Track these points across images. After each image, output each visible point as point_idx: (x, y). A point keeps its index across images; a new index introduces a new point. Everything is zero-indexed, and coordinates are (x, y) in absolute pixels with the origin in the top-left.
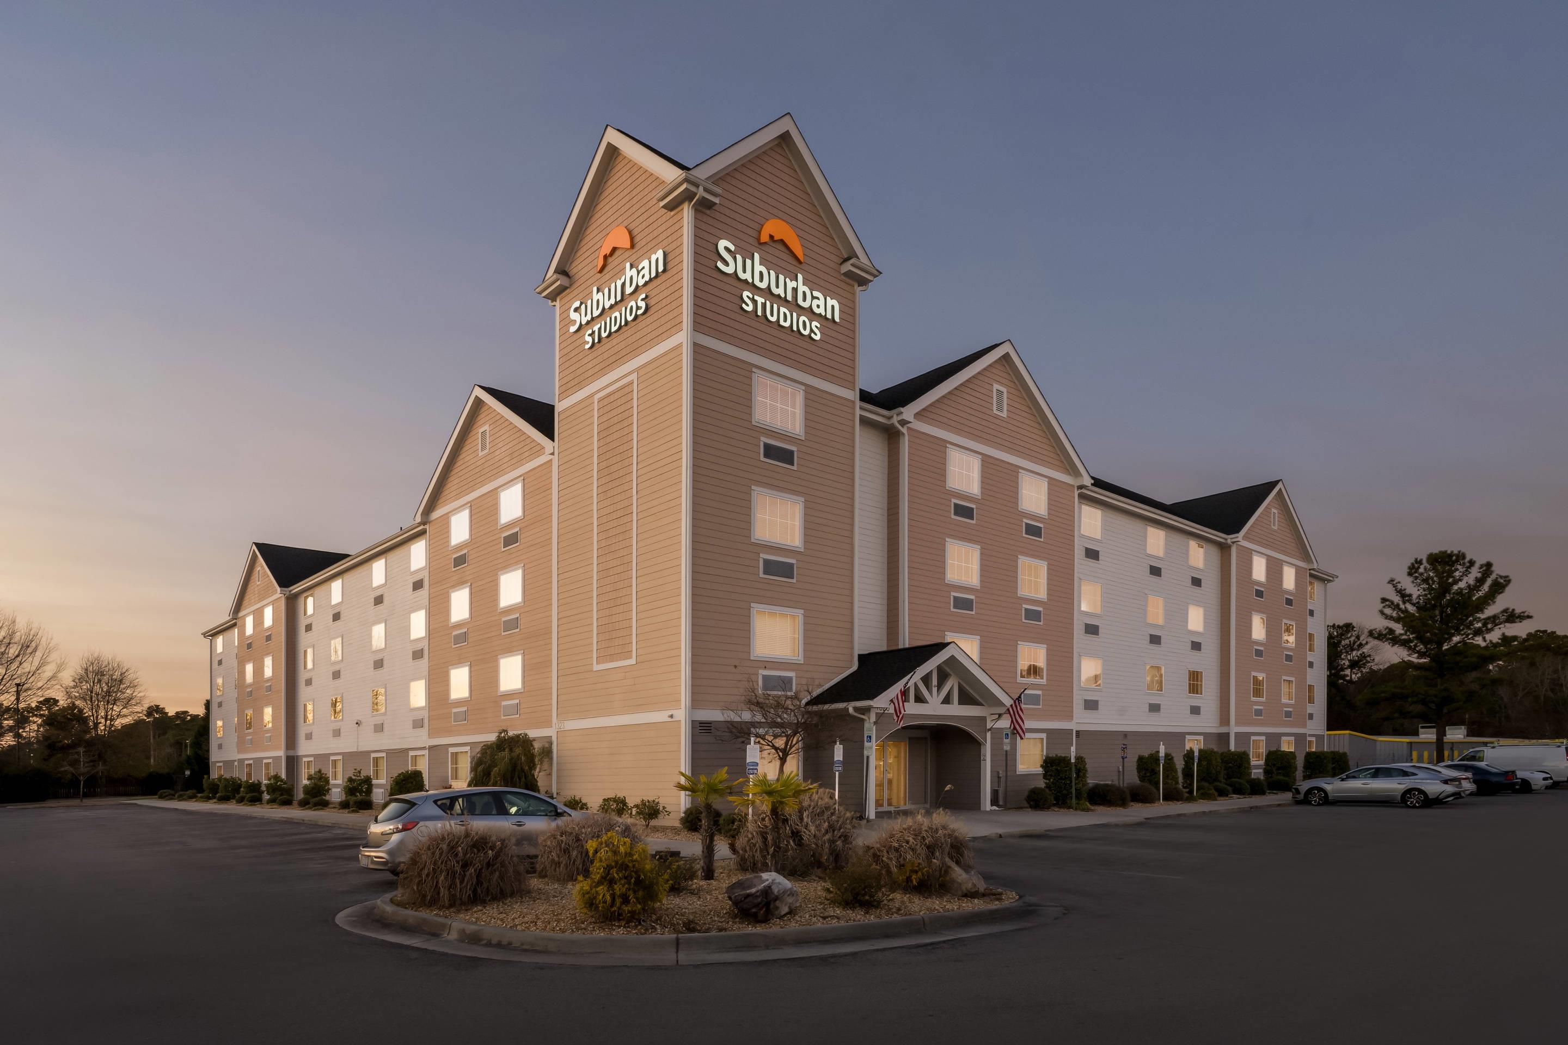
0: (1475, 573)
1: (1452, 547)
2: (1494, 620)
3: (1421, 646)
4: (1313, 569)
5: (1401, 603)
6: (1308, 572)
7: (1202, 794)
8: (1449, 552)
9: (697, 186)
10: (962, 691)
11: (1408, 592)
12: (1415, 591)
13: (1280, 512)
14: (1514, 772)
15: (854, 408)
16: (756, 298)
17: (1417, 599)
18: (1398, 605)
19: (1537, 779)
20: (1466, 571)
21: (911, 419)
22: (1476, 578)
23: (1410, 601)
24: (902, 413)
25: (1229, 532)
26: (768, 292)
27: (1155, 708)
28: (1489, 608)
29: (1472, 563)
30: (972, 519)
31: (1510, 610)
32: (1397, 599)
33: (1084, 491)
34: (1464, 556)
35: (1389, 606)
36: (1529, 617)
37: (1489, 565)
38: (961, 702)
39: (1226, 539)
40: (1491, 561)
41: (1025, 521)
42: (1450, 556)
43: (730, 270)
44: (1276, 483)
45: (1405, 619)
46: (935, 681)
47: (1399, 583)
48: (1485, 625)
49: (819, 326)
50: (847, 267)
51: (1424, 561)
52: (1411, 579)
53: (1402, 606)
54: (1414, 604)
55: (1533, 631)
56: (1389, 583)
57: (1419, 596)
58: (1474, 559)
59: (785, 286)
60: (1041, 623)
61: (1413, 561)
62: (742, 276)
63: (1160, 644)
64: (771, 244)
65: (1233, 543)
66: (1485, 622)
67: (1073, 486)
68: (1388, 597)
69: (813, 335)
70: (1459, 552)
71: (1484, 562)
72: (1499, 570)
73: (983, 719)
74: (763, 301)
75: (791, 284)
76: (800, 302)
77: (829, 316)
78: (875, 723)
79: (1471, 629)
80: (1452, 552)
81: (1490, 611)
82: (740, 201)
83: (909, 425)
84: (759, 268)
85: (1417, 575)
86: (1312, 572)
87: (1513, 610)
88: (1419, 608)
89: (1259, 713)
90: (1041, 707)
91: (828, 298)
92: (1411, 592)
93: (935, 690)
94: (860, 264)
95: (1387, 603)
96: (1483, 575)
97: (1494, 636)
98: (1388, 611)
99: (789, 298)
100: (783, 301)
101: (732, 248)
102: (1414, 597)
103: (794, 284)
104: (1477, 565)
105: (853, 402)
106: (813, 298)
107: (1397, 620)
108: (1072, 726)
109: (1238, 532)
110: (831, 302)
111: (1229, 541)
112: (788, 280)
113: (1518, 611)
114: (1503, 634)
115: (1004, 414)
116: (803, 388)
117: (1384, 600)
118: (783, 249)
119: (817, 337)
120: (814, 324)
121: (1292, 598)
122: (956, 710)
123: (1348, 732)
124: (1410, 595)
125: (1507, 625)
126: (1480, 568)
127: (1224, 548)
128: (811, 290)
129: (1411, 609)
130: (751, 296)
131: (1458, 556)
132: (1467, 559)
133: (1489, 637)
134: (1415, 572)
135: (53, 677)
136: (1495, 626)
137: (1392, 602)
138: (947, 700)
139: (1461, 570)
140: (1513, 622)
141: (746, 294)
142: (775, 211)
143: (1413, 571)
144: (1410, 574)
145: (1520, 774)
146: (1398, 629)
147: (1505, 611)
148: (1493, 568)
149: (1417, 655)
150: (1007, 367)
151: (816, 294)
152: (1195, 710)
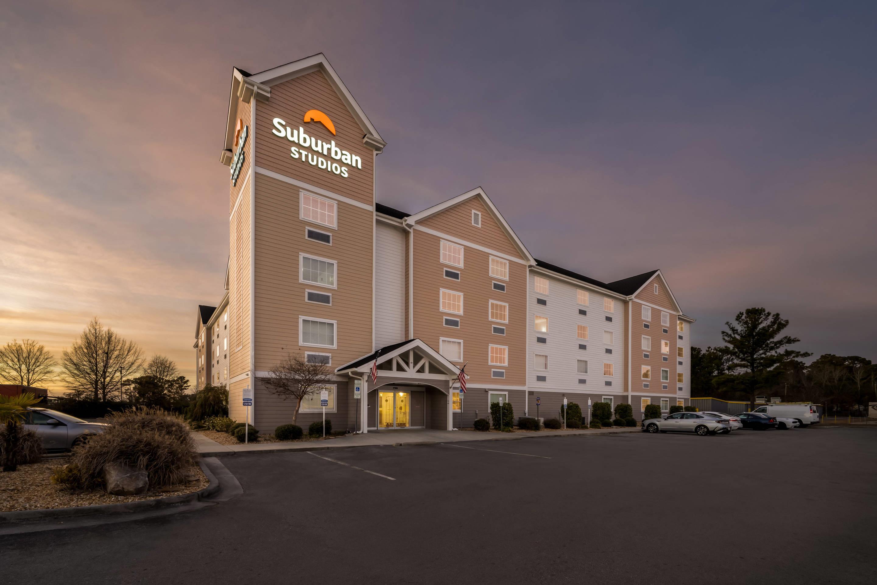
0: (771, 319)
1: (758, 306)
2: (780, 343)
3: (742, 355)
4: (680, 315)
5: (732, 334)
6: (677, 317)
7: (593, 425)
8: (757, 308)
9: (253, 86)
10: (431, 365)
11: (735, 329)
12: (740, 328)
13: (659, 285)
14: (774, 418)
15: (372, 215)
16: (301, 151)
17: (740, 332)
18: (730, 335)
19: (789, 422)
20: (766, 318)
21: (413, 224)
22: (771, 321)
23: (737, 333)
24: (407, 220)
25: (627, 294)
26: (309, 149)
27: (582, 381)
28: (777, 336)
29: (769, 314)
30: (458, 279)
31: (788, 337)
32: (730, 332)
33: (532, 268)
34: (764, 311)
35: (726, 336)
36: (798, 341)
37: (778, 315)
38: (430, 372)
39: (626, 298)
40: (779, 313)
41: (493, 282)
42: (758, 310)
43: (282, 135)
44: (657, 271)
45: (733, 341)
46: (411, 359)
47: (731, 324)
48: (775, 345)
49: (347, 170)
50: (366, 139)
51: (744, 313)
52: (737, 322)
53: (733, 336)
54: (739, 335)
55: (824, 355)
56: (726, 324)
57: (742, 330)
58: (770, 312)
59: (321, 146)
60: (505, 335)
61: (738, 313)
62: (290, 138)
63: (586, 349)
64: (313, 123)
65: (630, 300)
66: (776, 344)
67: (526, 266)
68: (725, 331)
69: (342, 174)
70: (762, 308)
71: (775, 313)
72: (783, 318)
73: (447, 382)
74: (306, 153)
75: (326, 146)
76: (333, 155)
77: (354, 165)
78: (367, 381)
79: (768, 347)
80: (758, 308)
81: (777, 338)
82: (291, 99)
83: (413, 227)
84: (302, 135)
85: (740, 320)
86: (680, 317)
87: (790, 337)
88: (742, 336)
89: (646, 386)
90: (504, 378)
91: (353, 156)
92: (737, 329)
93: (411, 365)
94: (373, 138)
95: (725, 334)
96: (774, 320)
97: (781, 350)
98: (726, 338)
99: (325, 153)
100: (321, 155)
101: (284, 123)
102: (739, 331)
103: (329, 146)
104: (772, 315)
105: (372, 212)
106: (342, 154)
107: (729, 342)
108: (526, 388)
109: (632, 294)
110: (355, 158)
111: (627, 299)
112: (324, 143)
113: (792, 338)
114: (786, 350)
115: (480, 226)
116: (337, 202)
117: (723, 332)
118: (321, 127)
119: (346, 175)
120: (343, 168)
121: (667, 329)
122: (427, 376)
123: (711, 398)
124: (737, 330)
125: (787, 345)
126: (773, 316)
127: (626, 303)
128: (341, 150)
129: (738, 337)
130: (297, 150)
131: (761, 310)
132: (766, 312)
133: (779, 351)
134: (740, 319)
135: (140, 365)
136: (781, 345)
137: (727, 334)
138: (421, 370)
139: (763, 317)
140: (790, 343)
141: (293, 149)
142: (313, 105)
143: (739, 318)
144: (737, 320)
145: (779, 419)
146: (731, 347)
147: (786, 337)
148: (780, 316)
149: (740, 360)
150: (481, 201)
151: (344, 152)
152: (608, 384)
